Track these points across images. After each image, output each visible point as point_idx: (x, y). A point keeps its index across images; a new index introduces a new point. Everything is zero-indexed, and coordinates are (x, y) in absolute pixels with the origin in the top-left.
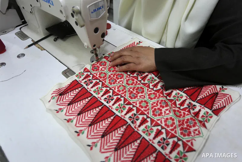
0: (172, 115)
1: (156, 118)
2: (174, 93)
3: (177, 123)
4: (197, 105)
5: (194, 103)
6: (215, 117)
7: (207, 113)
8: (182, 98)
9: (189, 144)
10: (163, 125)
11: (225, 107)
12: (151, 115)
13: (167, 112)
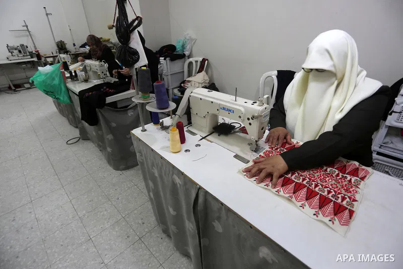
0: (334, 182)
1: (324, 184)
2: (329, 170)
3: (339, 187)
4: (348, 176)
5: (345, 175)
6: (362, 182)
7: (357, 180)
8: (335, 172)
9: (353, 197)
10: (331, 187)
11: (366, 176)
12: (319, 182)
13: (330, 180)
